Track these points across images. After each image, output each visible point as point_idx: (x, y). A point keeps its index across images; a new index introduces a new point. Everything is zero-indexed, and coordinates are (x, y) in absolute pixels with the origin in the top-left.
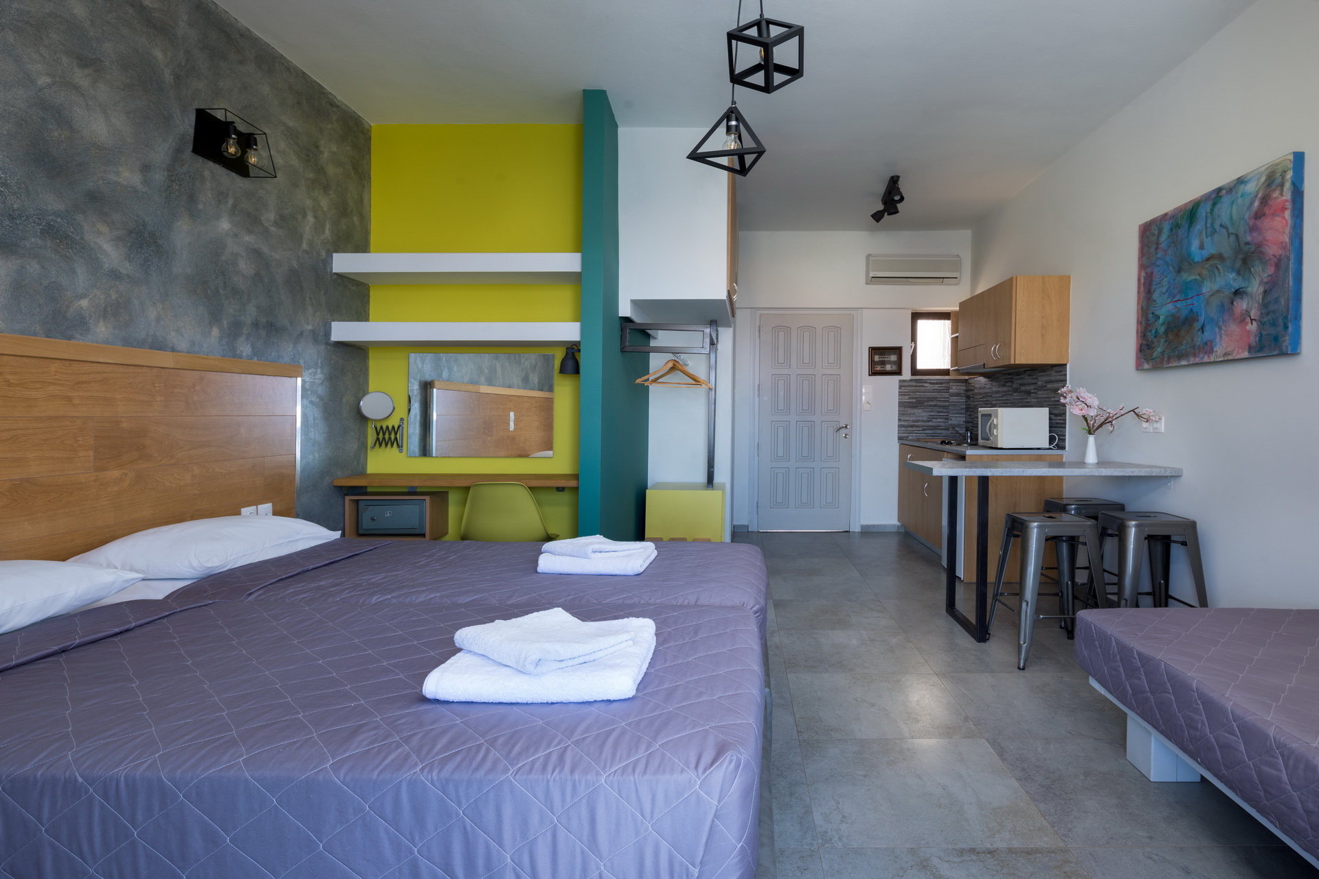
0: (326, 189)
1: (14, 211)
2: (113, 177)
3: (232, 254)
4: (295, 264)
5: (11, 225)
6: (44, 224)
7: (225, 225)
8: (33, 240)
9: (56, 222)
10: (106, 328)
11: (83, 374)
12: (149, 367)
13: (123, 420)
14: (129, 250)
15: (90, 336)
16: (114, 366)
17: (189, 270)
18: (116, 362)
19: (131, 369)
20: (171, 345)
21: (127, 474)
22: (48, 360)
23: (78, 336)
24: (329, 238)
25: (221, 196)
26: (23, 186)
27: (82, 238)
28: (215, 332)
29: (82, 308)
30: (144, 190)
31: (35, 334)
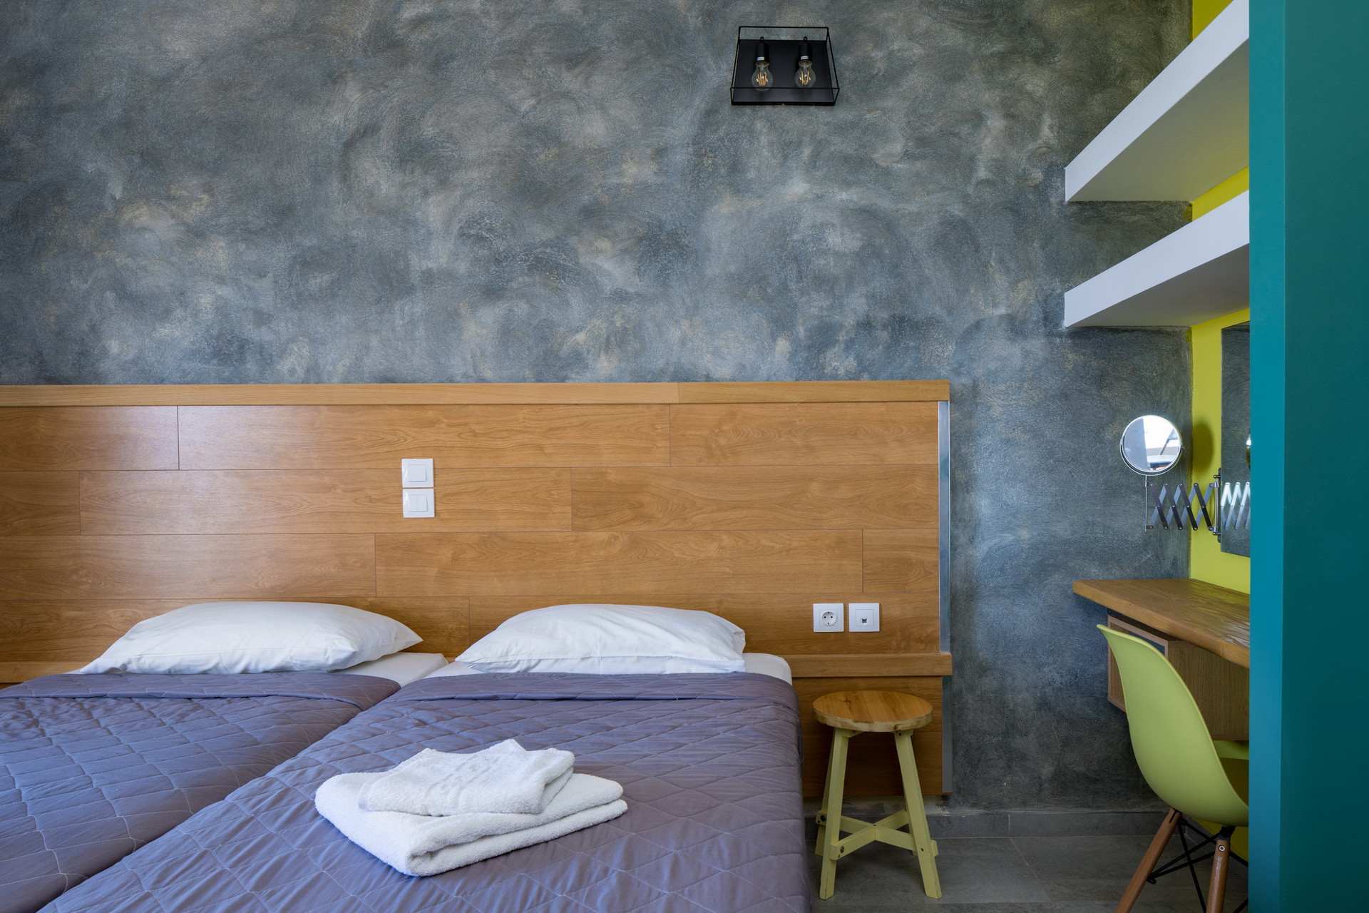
0: (1041, 57)
1: (500, 254)
2: (614, 180)
3: (814, 226)
4: (957, 210)
5: (497, 269)
6: (532, 259)
7: (798, 187)
8: (520, 279)
9: (545, 253)
10: (610, 362)
11: (556, 419)
12: (646, 404)
13: (610, 471)
14: (639, 262)
15: (588, 374)
16: (597, 407)
17: (733, 268)
18: (597, 402)
19: (621, 409)
20: (705, 373)
21: (616, 537)
22: (515, 407)
23: (573, 376)
24: (1053, 142)
25: (787, 149)
26: (509, 225)
27: (577, 263)
28: (783, 345)
29: (578, 343)
30: (659, 181)
31: (524, 380)
